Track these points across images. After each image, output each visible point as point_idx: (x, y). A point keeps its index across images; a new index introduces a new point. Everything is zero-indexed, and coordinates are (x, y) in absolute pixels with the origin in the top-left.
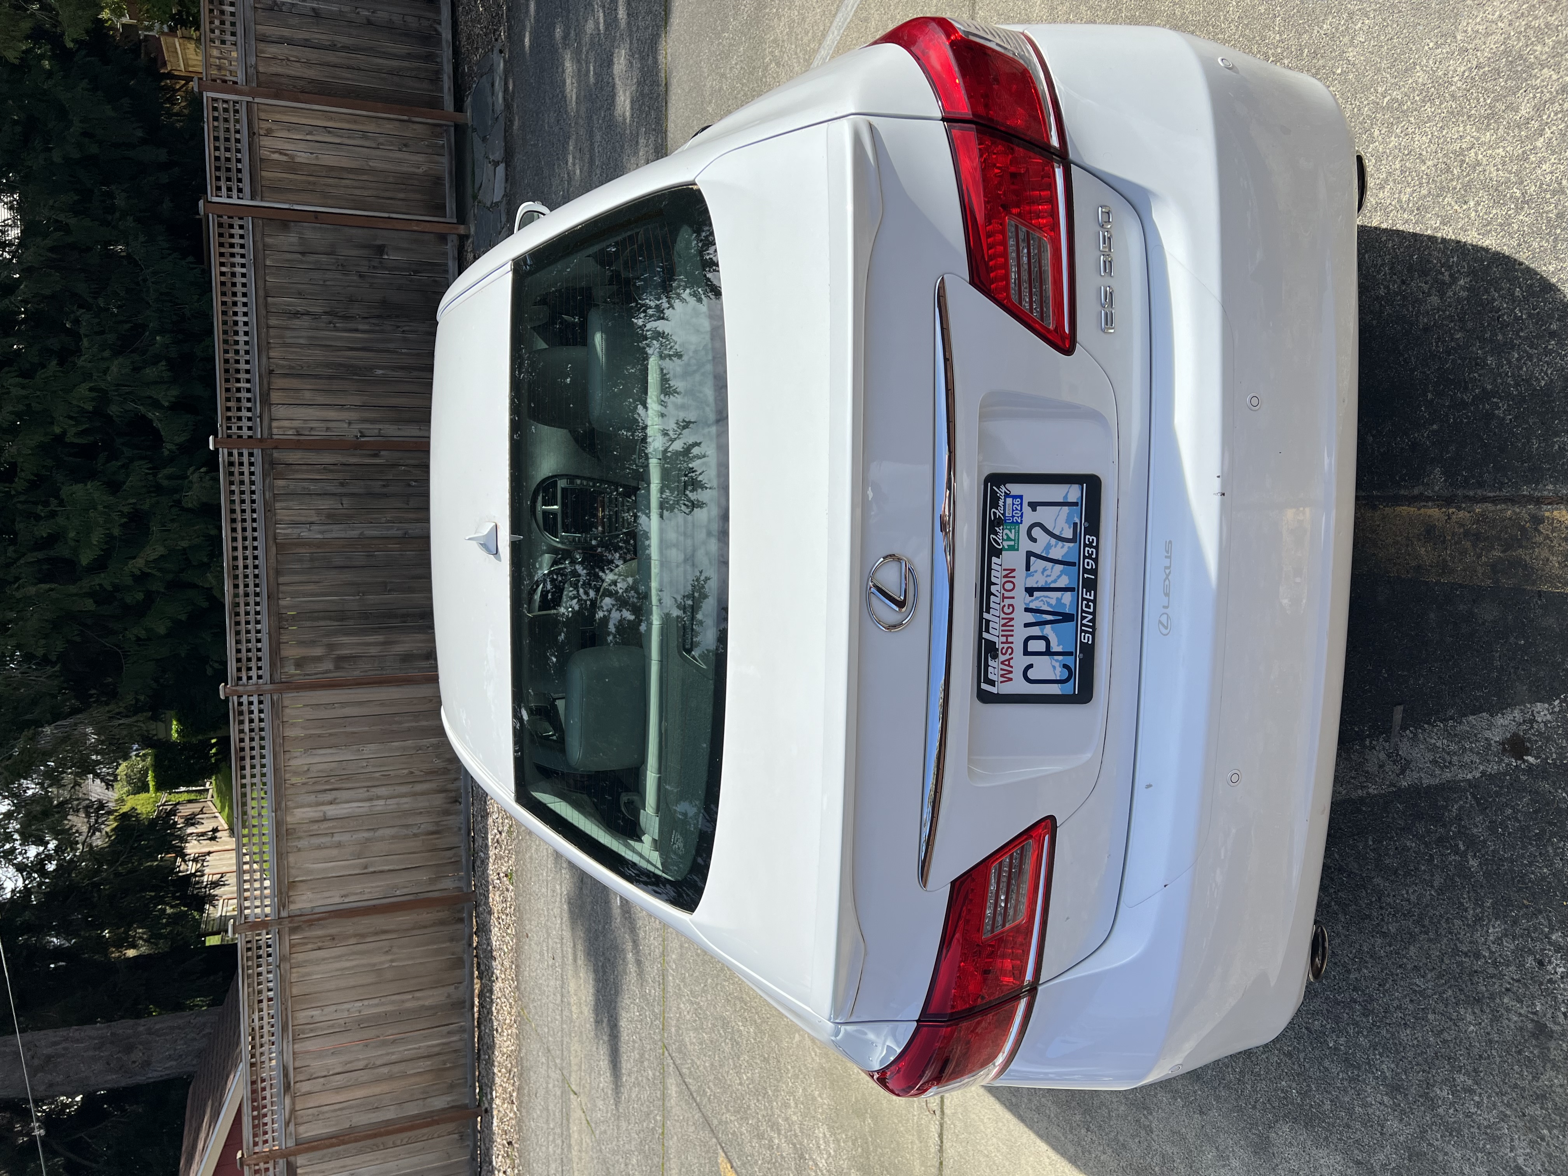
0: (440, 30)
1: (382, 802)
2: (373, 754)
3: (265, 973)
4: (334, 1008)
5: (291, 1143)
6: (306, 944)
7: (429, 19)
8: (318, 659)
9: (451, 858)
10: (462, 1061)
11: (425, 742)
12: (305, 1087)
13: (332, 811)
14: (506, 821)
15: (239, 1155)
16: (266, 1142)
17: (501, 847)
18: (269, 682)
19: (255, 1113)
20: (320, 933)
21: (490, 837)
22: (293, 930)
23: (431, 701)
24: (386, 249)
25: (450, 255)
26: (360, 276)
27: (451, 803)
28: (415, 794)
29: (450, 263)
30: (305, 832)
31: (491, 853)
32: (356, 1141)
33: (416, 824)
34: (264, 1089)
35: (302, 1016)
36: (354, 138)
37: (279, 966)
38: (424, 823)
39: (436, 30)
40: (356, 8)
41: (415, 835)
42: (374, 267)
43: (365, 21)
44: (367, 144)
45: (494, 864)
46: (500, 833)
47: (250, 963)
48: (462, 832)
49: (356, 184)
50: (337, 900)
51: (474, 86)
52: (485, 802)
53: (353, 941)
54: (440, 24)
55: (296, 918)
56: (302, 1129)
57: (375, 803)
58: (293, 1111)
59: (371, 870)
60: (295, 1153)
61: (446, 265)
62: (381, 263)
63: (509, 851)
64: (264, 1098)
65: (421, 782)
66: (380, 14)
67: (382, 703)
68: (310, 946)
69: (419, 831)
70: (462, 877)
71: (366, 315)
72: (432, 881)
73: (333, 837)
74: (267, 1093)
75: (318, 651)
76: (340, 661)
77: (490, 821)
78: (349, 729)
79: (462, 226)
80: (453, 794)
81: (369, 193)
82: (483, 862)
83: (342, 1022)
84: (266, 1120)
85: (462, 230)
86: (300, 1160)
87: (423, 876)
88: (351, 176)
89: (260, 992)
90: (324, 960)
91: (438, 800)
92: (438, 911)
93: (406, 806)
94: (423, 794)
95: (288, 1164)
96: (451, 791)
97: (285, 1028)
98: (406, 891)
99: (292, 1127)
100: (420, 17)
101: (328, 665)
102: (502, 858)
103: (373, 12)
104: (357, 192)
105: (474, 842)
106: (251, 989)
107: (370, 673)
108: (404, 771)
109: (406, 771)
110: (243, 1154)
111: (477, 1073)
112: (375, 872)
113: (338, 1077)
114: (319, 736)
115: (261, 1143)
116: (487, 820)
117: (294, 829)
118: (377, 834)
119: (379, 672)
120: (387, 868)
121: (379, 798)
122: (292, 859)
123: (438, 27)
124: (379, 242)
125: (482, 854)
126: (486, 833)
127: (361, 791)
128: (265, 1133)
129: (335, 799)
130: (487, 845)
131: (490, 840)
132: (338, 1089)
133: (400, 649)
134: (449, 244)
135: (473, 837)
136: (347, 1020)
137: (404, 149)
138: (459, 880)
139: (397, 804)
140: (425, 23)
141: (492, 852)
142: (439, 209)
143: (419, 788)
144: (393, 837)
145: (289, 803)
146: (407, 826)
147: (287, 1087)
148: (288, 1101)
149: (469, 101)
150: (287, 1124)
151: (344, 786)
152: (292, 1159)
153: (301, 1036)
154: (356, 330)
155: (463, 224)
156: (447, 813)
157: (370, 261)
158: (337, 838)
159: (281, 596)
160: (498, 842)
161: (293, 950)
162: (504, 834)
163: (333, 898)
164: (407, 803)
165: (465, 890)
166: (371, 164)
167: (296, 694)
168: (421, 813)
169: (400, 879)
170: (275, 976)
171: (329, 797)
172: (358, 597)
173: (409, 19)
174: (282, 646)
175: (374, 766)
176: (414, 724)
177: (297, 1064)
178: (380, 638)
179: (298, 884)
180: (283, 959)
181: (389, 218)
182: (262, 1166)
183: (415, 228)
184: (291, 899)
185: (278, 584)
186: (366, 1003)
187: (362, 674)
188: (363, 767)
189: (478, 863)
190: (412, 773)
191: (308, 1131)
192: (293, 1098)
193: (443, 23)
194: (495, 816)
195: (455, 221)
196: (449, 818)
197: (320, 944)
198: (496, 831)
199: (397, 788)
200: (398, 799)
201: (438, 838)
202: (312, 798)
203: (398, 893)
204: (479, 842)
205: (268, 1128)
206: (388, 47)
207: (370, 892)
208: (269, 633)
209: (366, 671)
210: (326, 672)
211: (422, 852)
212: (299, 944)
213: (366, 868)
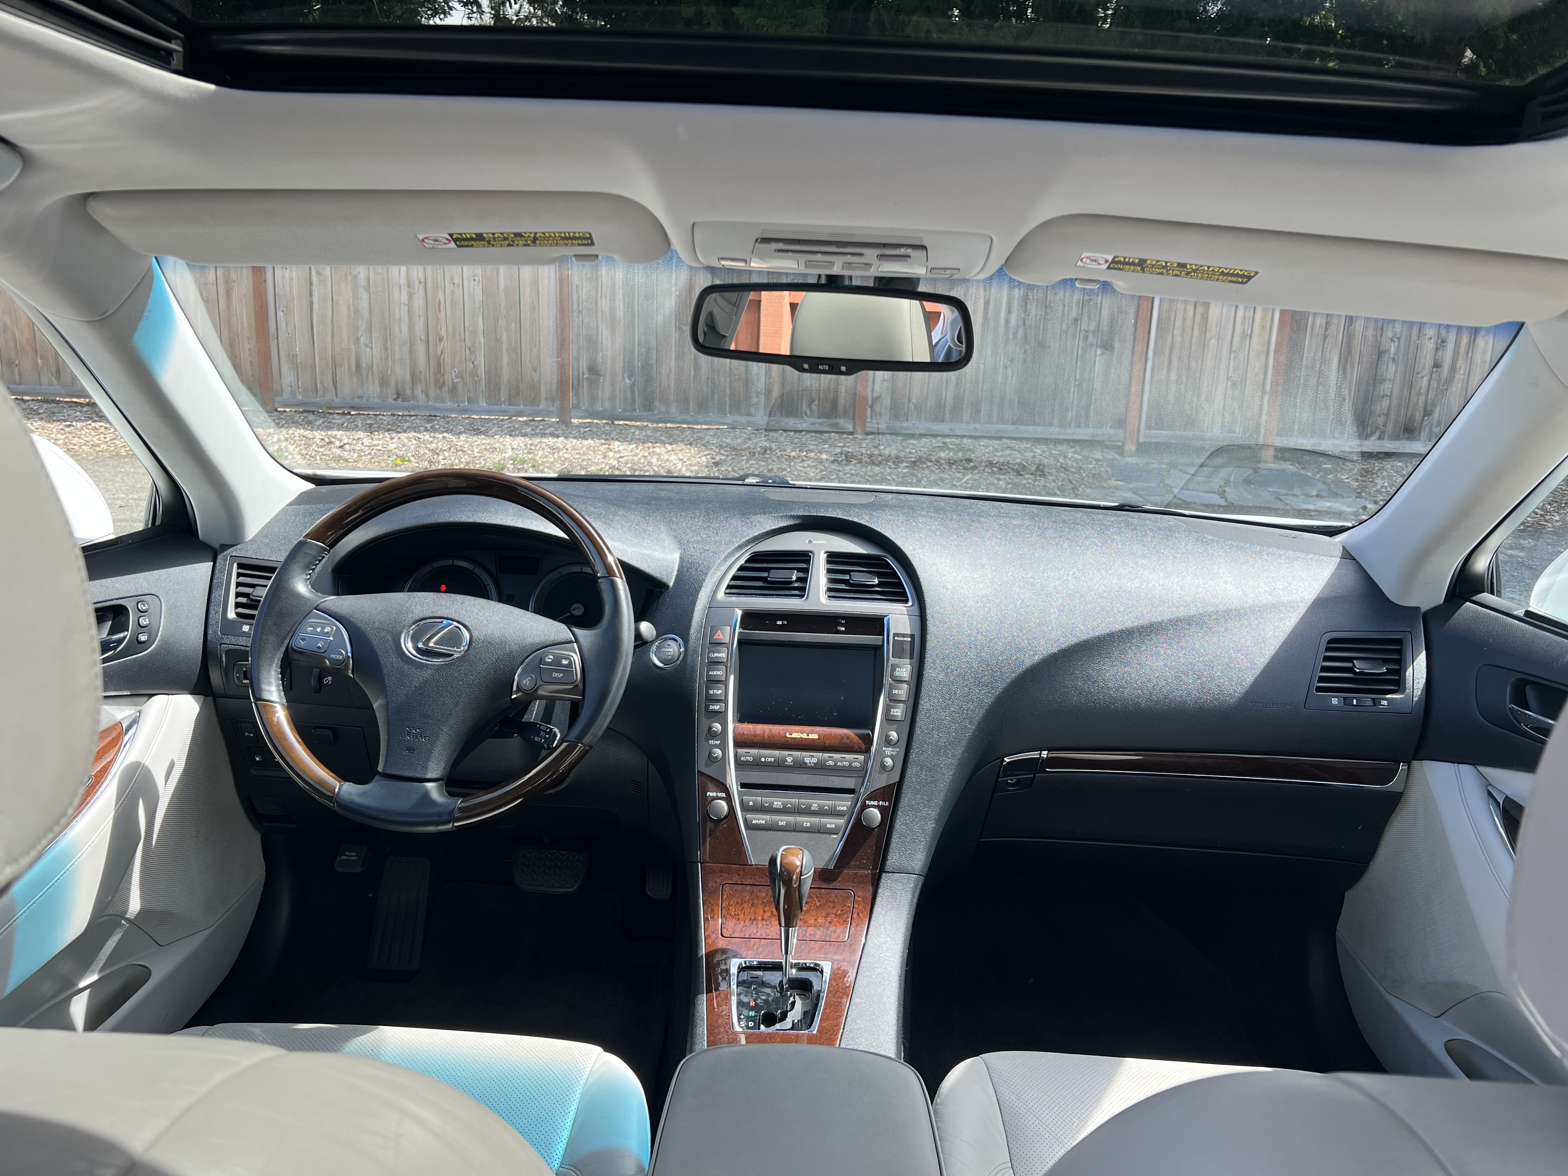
0: (1372, 438)
1: (404, 298)
2: (469, 292)
7: (1385, 426)
9: (322, 383)
10: (44, 380)
11: (481, 360)
14: (356, 455)
17: (321, 447)
21: (338, 433)
23: (535, 370)
24: (1108, 353)
25: (1099, 432)
26: (1076, 320)
27: (397, 386)
28: (412, 342)
29: (1090, 431)
31: (316, 433)
33: (371, 342)
36: (1243, 323)
38: (373, 353)
39: (1372, 433)
40: (1399, 339)
41: (357, 340)
42: (1086, 337)
43: (1382, 348)
44: (1237, 339)
45: (300, 436)
46: (341, 447)
48: (357, 400)
49: (1189, 323)
51: (1309, 474)
52: (389, 430)
54: (1380, 438)
57: (405, 291)
59: (315, 279)
61: (1087, 426)
62: (1092, 345)
63: (314, 457)
65: (427, 351)
66: (1392, 367)
67: (534, 309)
69: (362, 346)
70: (295, 396)
71: (1028, 323)
72: (293, 358)
77: (361, 434)
79: (1134, 448)
80: (408, 392)
81: (1178, 339)
82: (310, 423)
85: (1131, 447)
87: (300, 347)
88: (1198, 317)
91: (401, 373)
92: (251, 363)
93: (397, 331)
94: (412, 352)
96: (413, 389)
98: (282, 324)
100: (1387, 415)
102: (308, 446)
103: (1393, 359)
104: (1179, 323)
105: (343, 414)
107: (575, 297)
108: (444, 329)
109: (443, 333)
111: (28, 398)
112: (311, 284)
116: (366, 431)
118: (362, 290)
119: (575, 307)
120: (315, 299)
121: (411, 295)
123: (1376, 436)
124: (1117, 345)
125: (318, 423)
126: (347, 429)
130: (330, 428)
131: (335, 433)
133: (604, 335)
134: (1111, 431)
135: (349, 413)
137: (1230, 384)
138: (291, 392)
139: (400, 320)
140: (1381, 421)
141: (318, 435)
142: (1157, 422)
143: (420, 348)
144: (356, 311)
146: (370, 330)
149: (1288, 467)
154: (1009, 311)
155: (1138, 449)
156: (384, 382)
157: (1094, 332)
160: (330, 443)
162: (338, 451)
164: (401, 331)
165: (278, 399)
166: (1213, 341)
168: (386, 349)
169: (299, 319)
173: (1385, 403)
175: (453, 292)
176: (505, 347)
181: (1146, 359)
183: (1133, 390)
187: (574, 288)
188: (452, 278)
189: (311, 417)
190: (441, 340)
193: (1381, 442)
194: (367, 441)
195: (1141, 440)
196: (377, 383)
198: (346, 441)
199: (422, 319)
200: (407, 320)
201: (349, 367)
203: (280, 314)
204: (338, 419)
206: (1352, 374)
207: (284, 277)
209: (577, 292)
211: (333, 348)
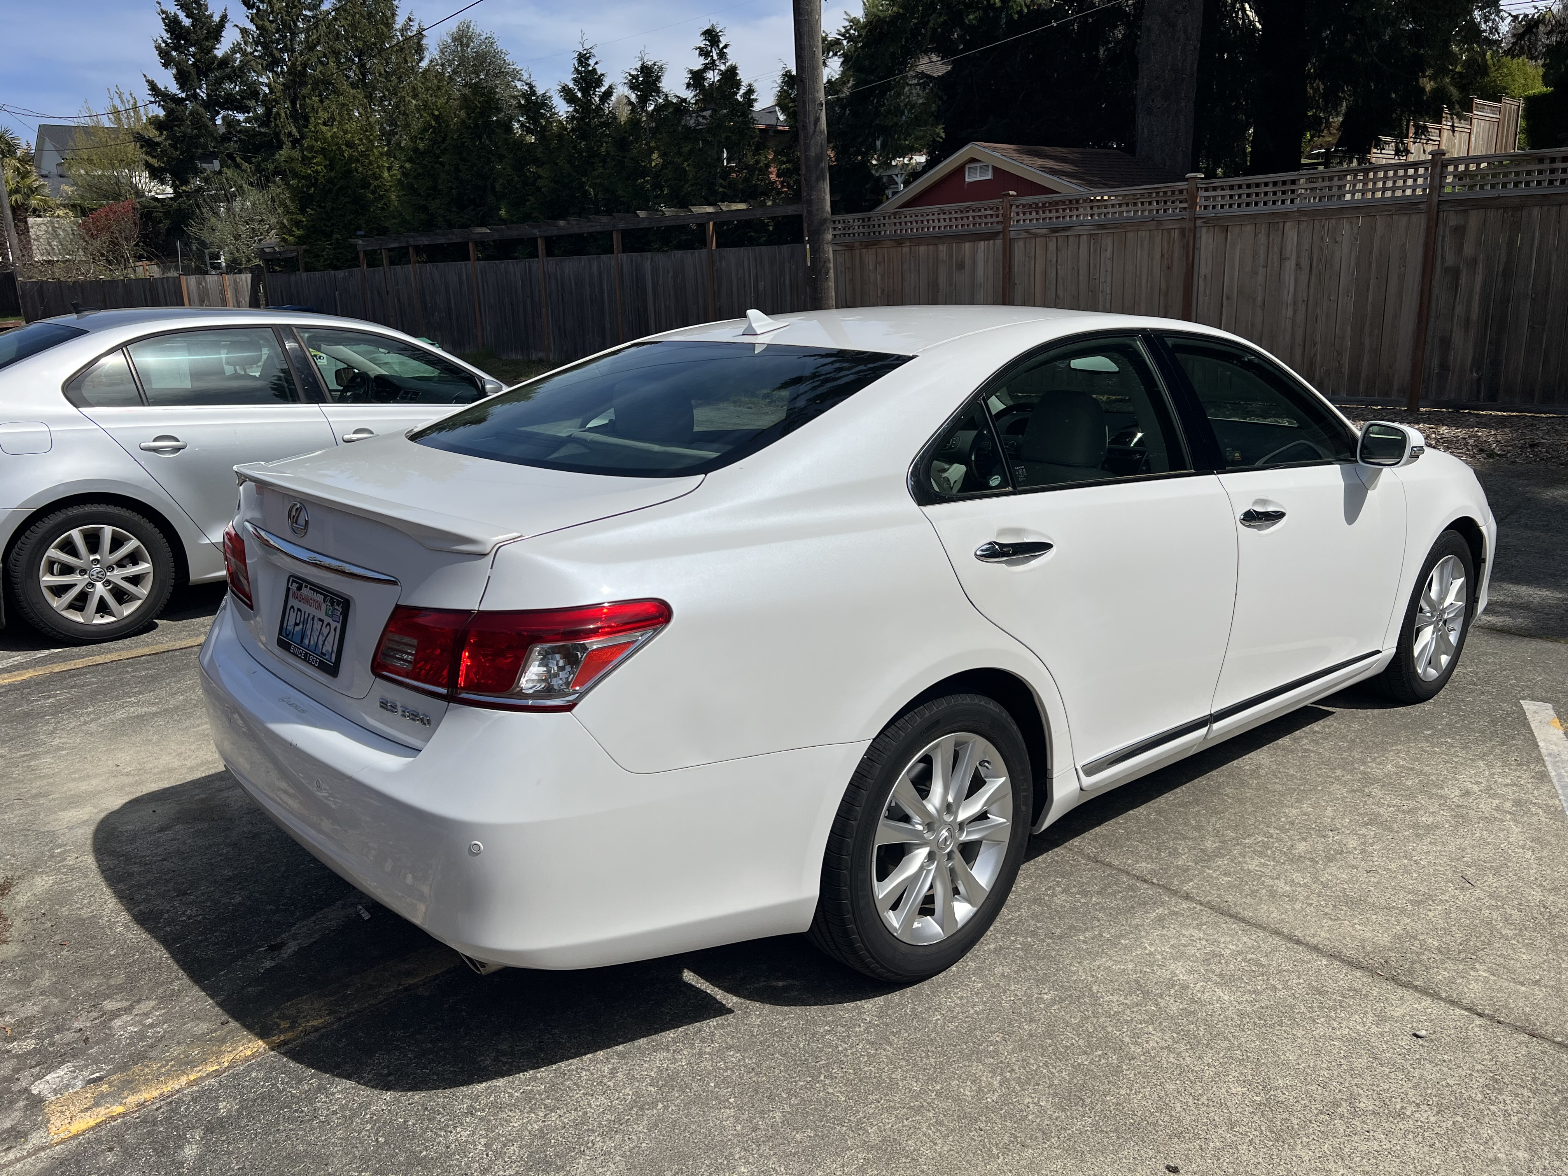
2: (1342, 306)
3: (1150, 207)
4: (1109, 269)
5: (1013, 235)
6: (1169, 243)
8: (1460, 250)
12: (1052, 246)
13: (1290, 265)
15: (1011, 193)
16: (1018, 214)
18: (1440, 199)
19: (1040, 205)
20: (1176, 255)
22: (1182, 231)
23: (1391, 367)
30: (1273, 240)
32: (1004, 288)
34: (1057, 211)
35: (1108, 242)
37: (1153, 220)
47: (1161, 194)
50: (1203, 271)
53: (1163, 286)
55: (1192, 234)
56: (1021, 243)
57: (1290, 308)
58: (1036, 236)
60: (1004, 239)
64: (1050, 212)
65: (1303, 354)
67: (1397, 318)
68: (1166, 246)
73: (1263, 267)
74: (1054, 214)
75: (1469, 250)
76: (1454, 273)
78: (1372, 283)
83: (1097, 276)
84: (1034, 213)
86: (999, 242)
89: (1135, 204)
90: (1152, 259)
95: (998, 233)
97: (1102, 227)
99: (1024, 235)
101: (1450, 259)
106: (1139, 196)
107: (1434, 304)
108: (1318, 337)
109: (1318, 340)
110: (1012, 196)
112: (1222, 306)
113: (1054, 273)
114: (1371, 252)
115: (1017, 210)
117: (1278, 230)
119: (1434, 314)
120: (1224, 317)
121: (1295, 311)
122: (1249, 229)
127: (1305, 294)
128: (1024, 214)
129: (1301, 268)
132: (1045, 274)
133: (1457, 337)
136: (1097, 281)
145: (1305, 224)
147: (1054, 230)
148: (1044, 231)
150: (1027, 231)
151: (1313, 279)
152: (1001, 236)
153: (1092, 241)
158: (1261, 270)
159: (1546, 208)
161: (1165, 232)
163: (1204, 267)
167: (1422, 228)
170: (1146, 217)
171: (1305, 263)
172: (1530, 292)
174: (1482, 212)
175: (1329, 307)
176: (1367, 349)
177: (1071, 238)
178: (1474, 316)
179: (1224, 234)
180: (1160, 223)
182: (1001, 212)
184: (1211, 229)
185: (1560, 205)
186: (1109, 297)
187: (1435, 296)
188: (1329, 296)
190: (1315, 345)
191: (1019, 248)
192: (1044, 236)
197: (1166, 256)
202: (1306, 246)
205: (1028, 216)
208: (1499, 197)
209: (1437, 300)
210: (1443, 257)
212: (1170, 237)
213: (1228, 298)
